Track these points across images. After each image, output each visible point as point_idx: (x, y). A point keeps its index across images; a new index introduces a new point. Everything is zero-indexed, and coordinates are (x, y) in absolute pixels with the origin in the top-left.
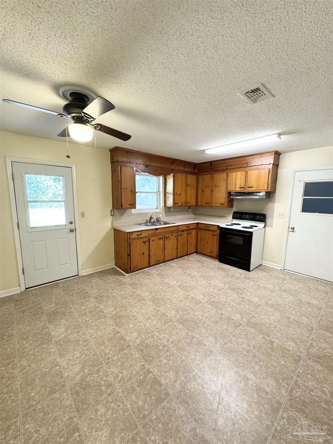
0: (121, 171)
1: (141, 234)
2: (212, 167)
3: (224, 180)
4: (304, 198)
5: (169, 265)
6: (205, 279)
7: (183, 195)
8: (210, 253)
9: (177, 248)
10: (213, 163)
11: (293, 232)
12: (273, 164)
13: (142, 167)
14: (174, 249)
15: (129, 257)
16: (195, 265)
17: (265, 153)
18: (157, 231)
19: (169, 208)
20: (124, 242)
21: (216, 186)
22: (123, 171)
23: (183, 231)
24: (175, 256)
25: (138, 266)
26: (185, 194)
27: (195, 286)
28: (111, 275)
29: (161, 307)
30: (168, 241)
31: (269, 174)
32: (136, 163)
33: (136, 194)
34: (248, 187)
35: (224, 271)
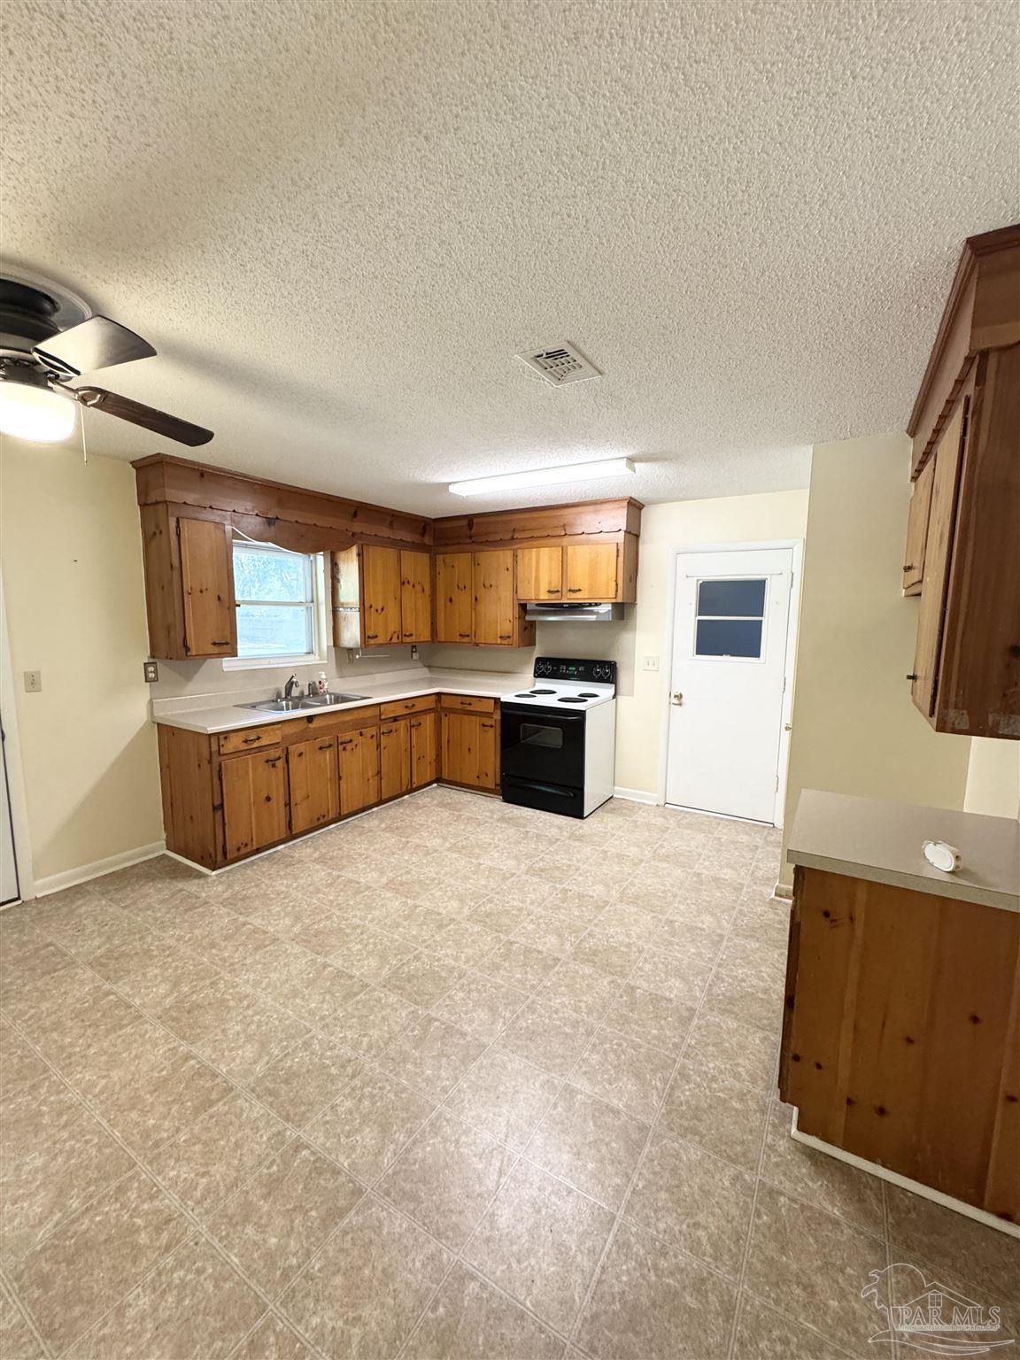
0: (179, 535)
1: (259, 738)
2: (473, 531)
3: (508, 569)
4: (699, 621)
5: (356, 826)
6: (465, 855)
7: (392, 611)
8: (478, 777)
9: (379, 773)
10: (475, 521)
11: (680, 704)
12: (625, 532)
13: (254, 523)
14: (370, 774)
15: (219, 813)
16: (435, 818)
17: (606, 502)
18: (310, 725)
19: (350, 650)
20: (199, 765)
21: (488, 585)
22: (185, 534)
23: (395, 719)
24: (373, 799)
25: (252, 839)
26: (398, 609)
27: (435, 879)
28: (153, 880)
29: (331, 954)
30: (348, 753)
31: (618, 556)
32: (234, 511)
33: (237, 608)
34: (570, 591)
35: (518, 825)
